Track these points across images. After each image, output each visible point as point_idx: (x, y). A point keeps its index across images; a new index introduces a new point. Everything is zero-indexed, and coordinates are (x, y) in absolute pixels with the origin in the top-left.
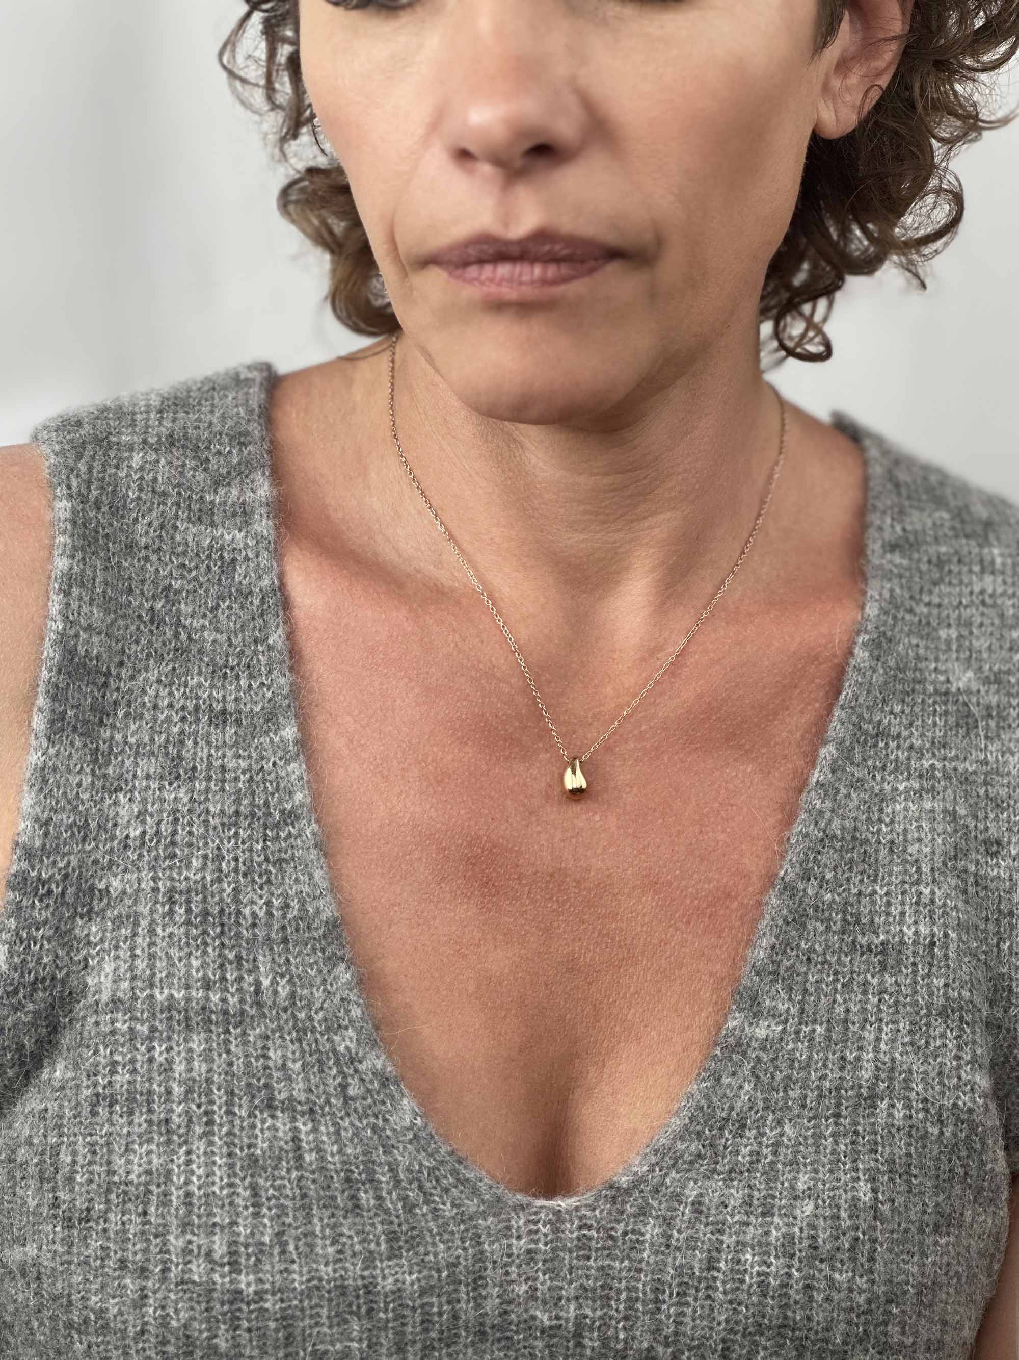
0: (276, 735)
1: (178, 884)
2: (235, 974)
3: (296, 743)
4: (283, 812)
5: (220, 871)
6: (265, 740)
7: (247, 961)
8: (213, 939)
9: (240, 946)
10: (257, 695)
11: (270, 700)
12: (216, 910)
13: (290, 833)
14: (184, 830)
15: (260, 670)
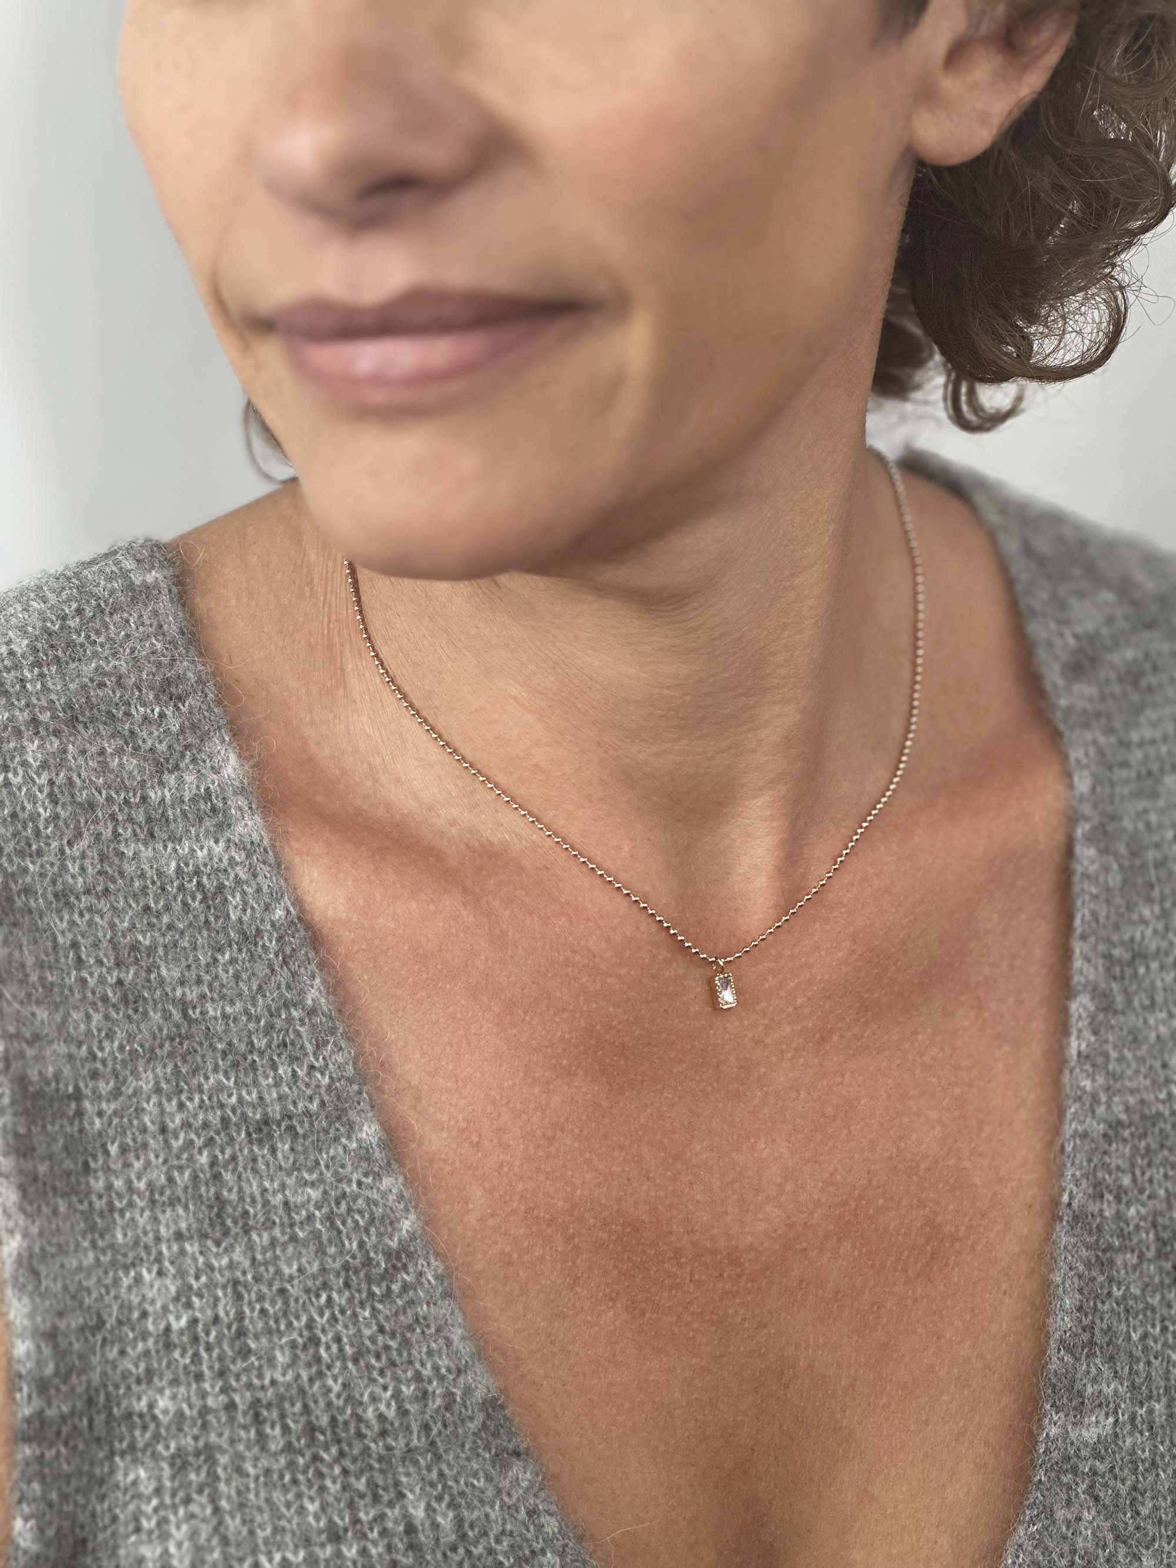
0: (349, 1138)
1: (260, 1395)
2: (372, 1513)
3: (383, 1145)
5: (318, 1360)
6: (335, 1151)
7: (385, 1489)
8: (331, 1467)
9: (371, 1468)
10: (307, 1085)
11: (329, 1088)
12: (325, 1421)
13: (404, 1281)
14: (253, 1310)
15: (302, 1047)
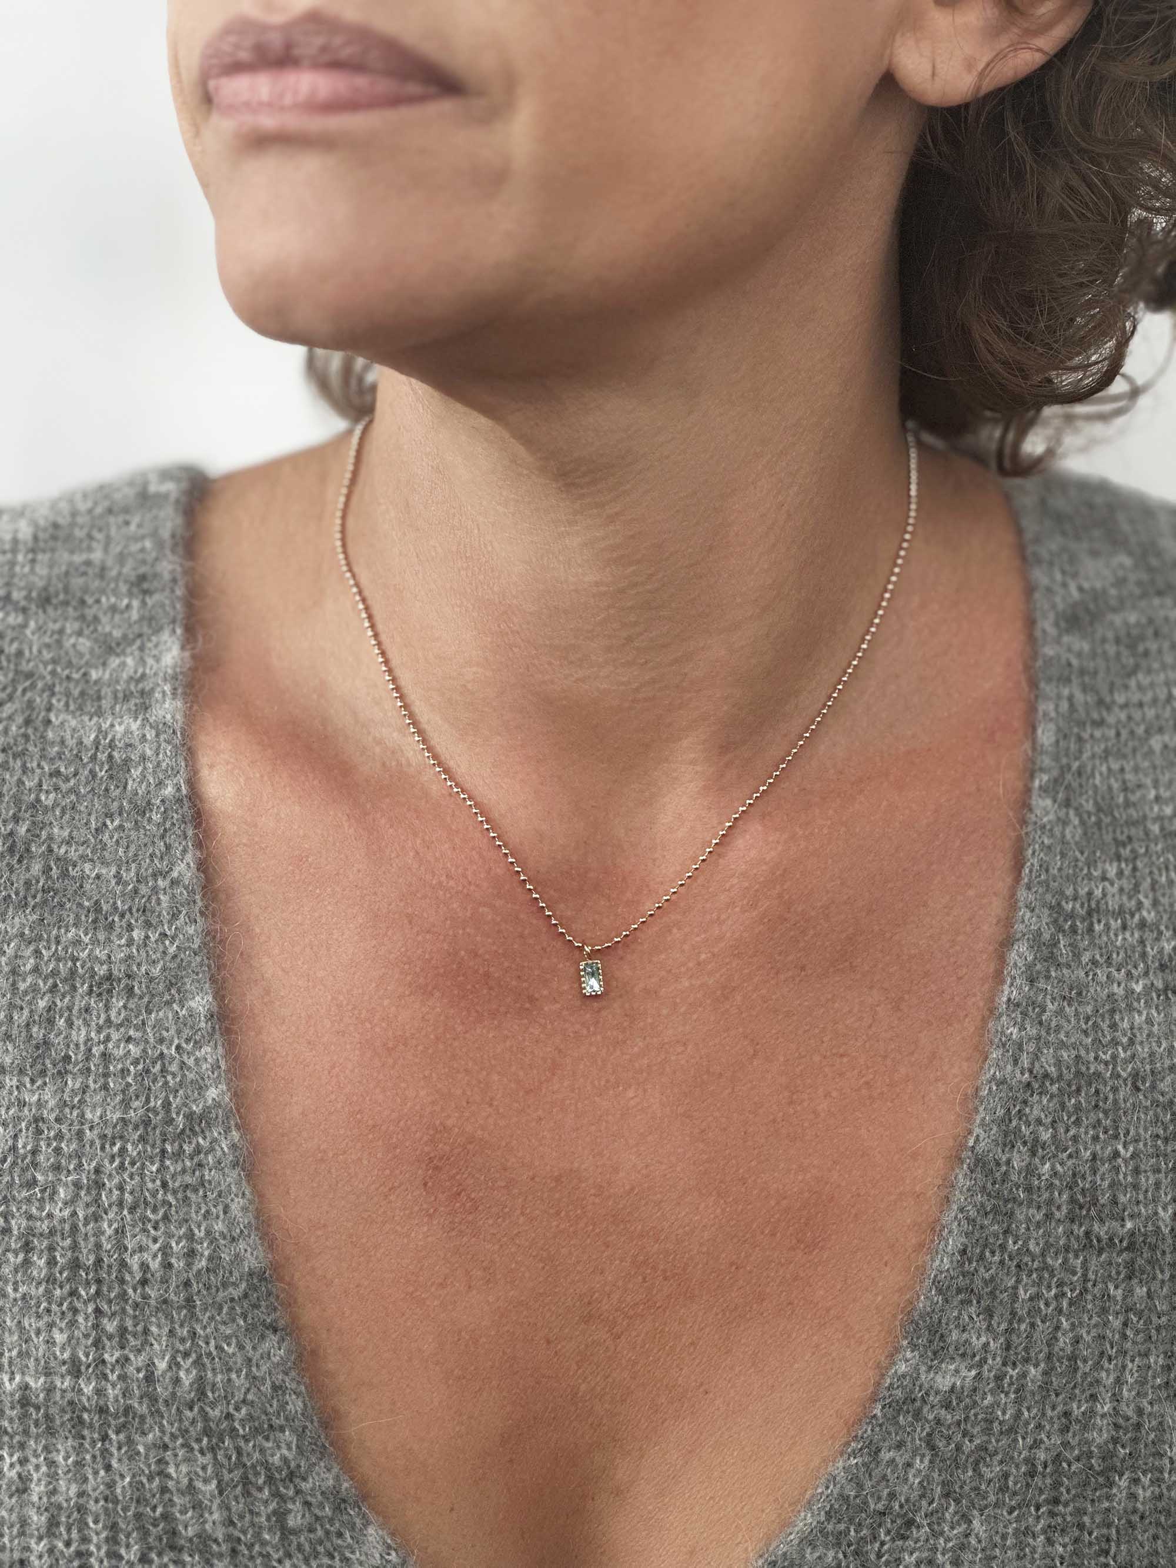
0: (182, 1006)
1: (37, 1224)
2: (117, 1354)
3: (210, 1017)
4: (190, 1116)
6: (166, 1015)
7: (134, 1335)
8: (86, 1303)
9: (125, 1312)
10: (156, 950)
11: (174, 957)
14: (49, 1146)
15: (160, 915)
